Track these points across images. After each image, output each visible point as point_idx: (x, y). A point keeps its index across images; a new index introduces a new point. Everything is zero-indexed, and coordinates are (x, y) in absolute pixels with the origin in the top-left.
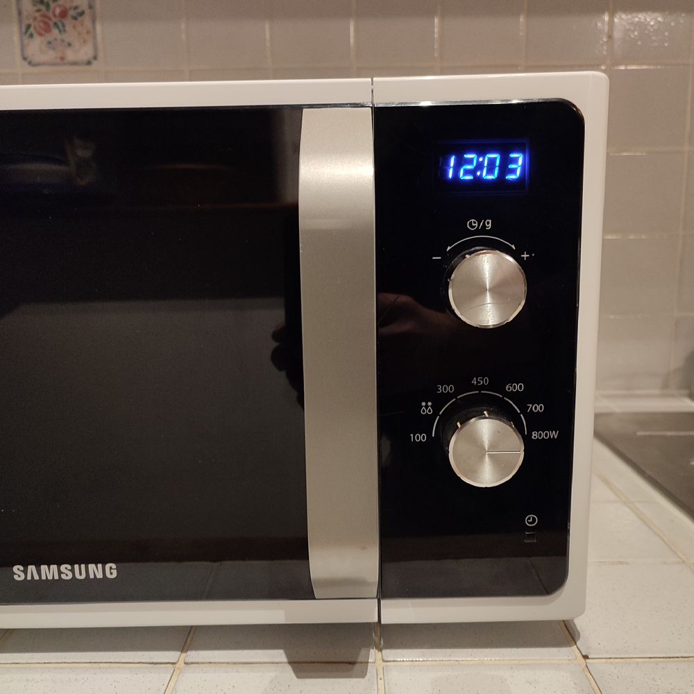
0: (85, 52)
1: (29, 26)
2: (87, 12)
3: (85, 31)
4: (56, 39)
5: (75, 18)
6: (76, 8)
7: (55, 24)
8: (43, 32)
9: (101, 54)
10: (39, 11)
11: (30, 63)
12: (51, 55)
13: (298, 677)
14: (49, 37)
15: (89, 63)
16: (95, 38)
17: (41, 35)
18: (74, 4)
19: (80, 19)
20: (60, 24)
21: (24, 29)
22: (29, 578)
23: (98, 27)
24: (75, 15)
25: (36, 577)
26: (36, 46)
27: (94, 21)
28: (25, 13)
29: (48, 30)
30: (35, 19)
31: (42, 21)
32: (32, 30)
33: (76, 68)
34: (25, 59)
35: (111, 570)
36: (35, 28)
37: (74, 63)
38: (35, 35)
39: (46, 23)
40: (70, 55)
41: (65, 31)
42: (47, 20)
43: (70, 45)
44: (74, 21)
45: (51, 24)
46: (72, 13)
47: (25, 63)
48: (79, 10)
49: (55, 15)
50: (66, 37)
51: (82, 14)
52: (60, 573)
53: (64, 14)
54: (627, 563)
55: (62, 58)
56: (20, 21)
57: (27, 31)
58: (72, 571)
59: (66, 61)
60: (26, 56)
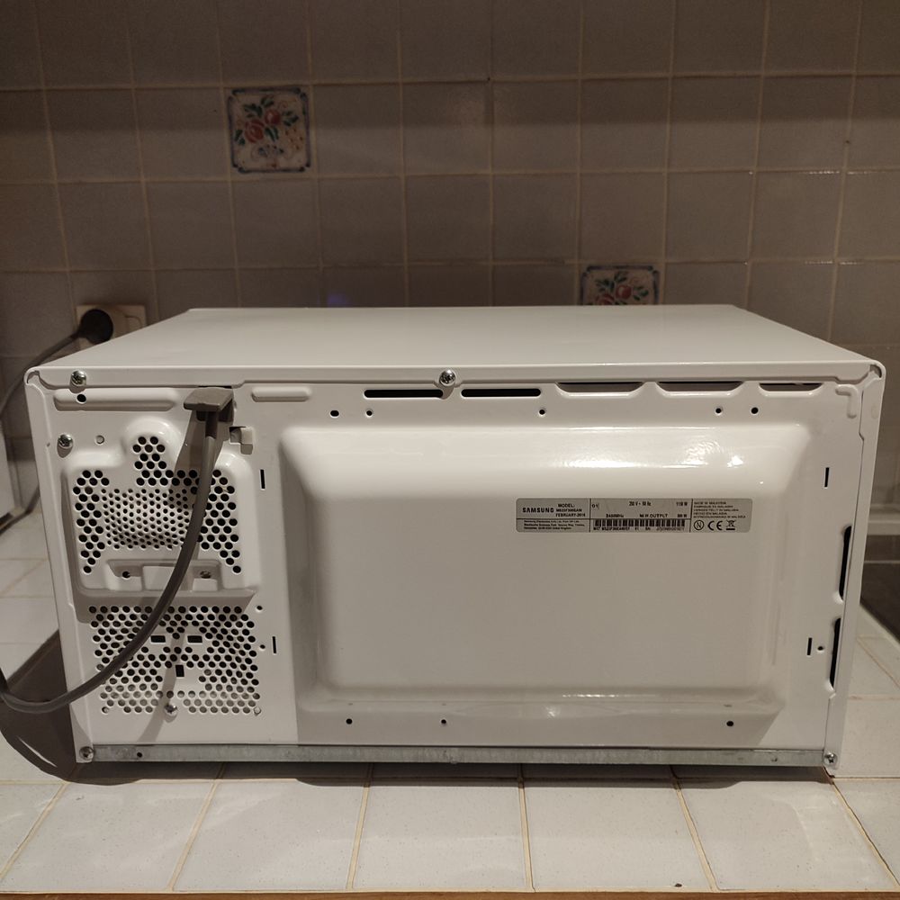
0: (298, 159)
1: (239, 133)
2: (302, 117)
3: (298, 138)
4: (268, 146)
5: (288, 125)
6: (289, 113)
7: (267, 130)
8: (254, 138)
9: (314, 161)
10: (250, 116)
11: (241, 170)
12: (262, 162)
14: (260, 144)
15: (302, 170)
16: (308, 145)
17: (252, 141)
18: (287, 110)
19: (293, 125)
20: (272, 130)
21: (234, 135)
23: (313, 133)
24: (287, 120)
26: (246, 153)
27: (307, 127)
28: (235, 118)
29: (260, 136)
30: (247, 124)
31: (253, 127)
32: (243, 135)
33: (287, 175)
34: (235, 166)
36: (246, 133)
37: (286, 170)
38: (247, 141)
39: (256, 129)
40: (282, 162)
41: (278, 138)
42: (258, 126)
43: (282, 151)
44: (288, 128)
45: (263, 129)
46: (285, 118)
47: (235, 169)
48: (293, 116)
49: (267, 122)
50: (278, 143)
51: (295, 119)
53: (276, 120)
54: (860, 699)
55: (274, 166)
56: (231, 128)
57: (238, 138)
59: (278, 168)
60: (236, 163)
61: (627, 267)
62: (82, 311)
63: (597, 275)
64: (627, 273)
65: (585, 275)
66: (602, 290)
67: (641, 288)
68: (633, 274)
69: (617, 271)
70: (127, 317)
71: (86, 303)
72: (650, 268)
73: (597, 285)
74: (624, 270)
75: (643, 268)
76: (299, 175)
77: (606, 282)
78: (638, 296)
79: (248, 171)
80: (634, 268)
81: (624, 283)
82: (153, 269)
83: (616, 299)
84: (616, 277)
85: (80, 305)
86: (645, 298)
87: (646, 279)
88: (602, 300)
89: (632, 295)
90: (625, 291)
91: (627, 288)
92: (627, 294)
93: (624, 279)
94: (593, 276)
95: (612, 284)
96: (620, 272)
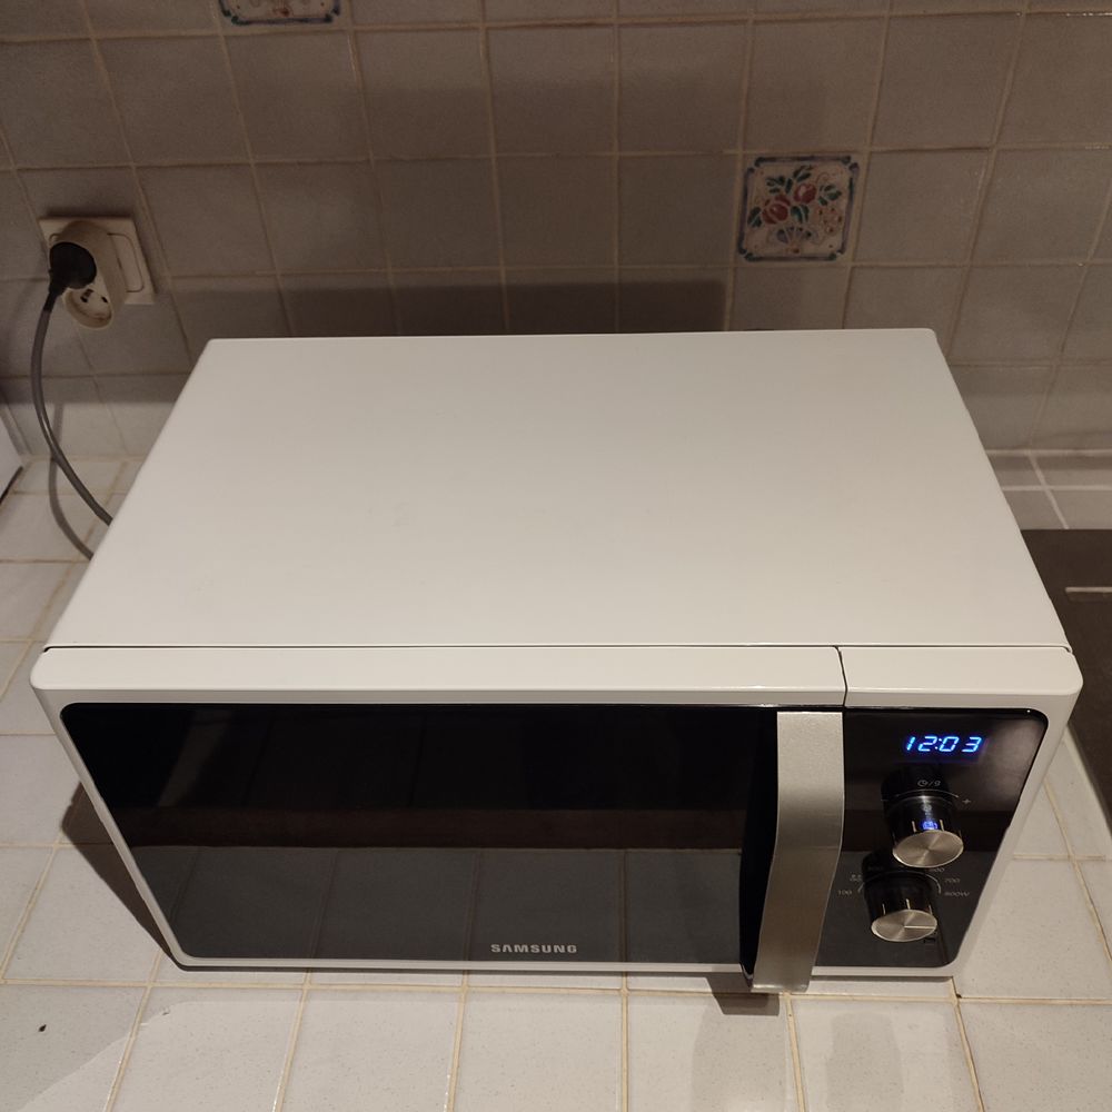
9: (345, 5)
11: (235, 20)
12: (266, 8)
13: (725, 1012)
15: (328, 19)
22: (504, 950)
25: (510, 950)
33: (308, 27)
34: (226, 13)
35: (572, 949)
37: (304, 20)
40: (297, 8)
47: (228, 20)
52: (530, 949)
55: (286, 13)
58: (541, 949)
59: (290, 16)
60: (227, 8)
61: (812, 158)
62: (50, 229)
63: (771, 170)
64: (811, 168)
65: (751, 170)
66: (777, 190)
67: (829, 188)
68: (820, 168)
69: (797, 165)
70: (110, 234)
71: (53, 214)
72: (847, 160)
73: (770, 185)
74: (807, 163)
75: (838, 159)
76: (327, 26)
77: (781, 180)
78: (827, 199)
79: (248, 23)
80: (823, 159)
81: (807, 181)
82: (132, 164)
83: (794, 203)
84: (796, 174)
85: (42, 218)
86: (835, 202)
87: (838, 176)
88: (775, 205)
89: (817, 196)
90: (807, 192)
91: (811, 188)
92: (810, 196)
93: (807, 176)
94: (762, 173)
95: (790, 183)
96: (802, 167)
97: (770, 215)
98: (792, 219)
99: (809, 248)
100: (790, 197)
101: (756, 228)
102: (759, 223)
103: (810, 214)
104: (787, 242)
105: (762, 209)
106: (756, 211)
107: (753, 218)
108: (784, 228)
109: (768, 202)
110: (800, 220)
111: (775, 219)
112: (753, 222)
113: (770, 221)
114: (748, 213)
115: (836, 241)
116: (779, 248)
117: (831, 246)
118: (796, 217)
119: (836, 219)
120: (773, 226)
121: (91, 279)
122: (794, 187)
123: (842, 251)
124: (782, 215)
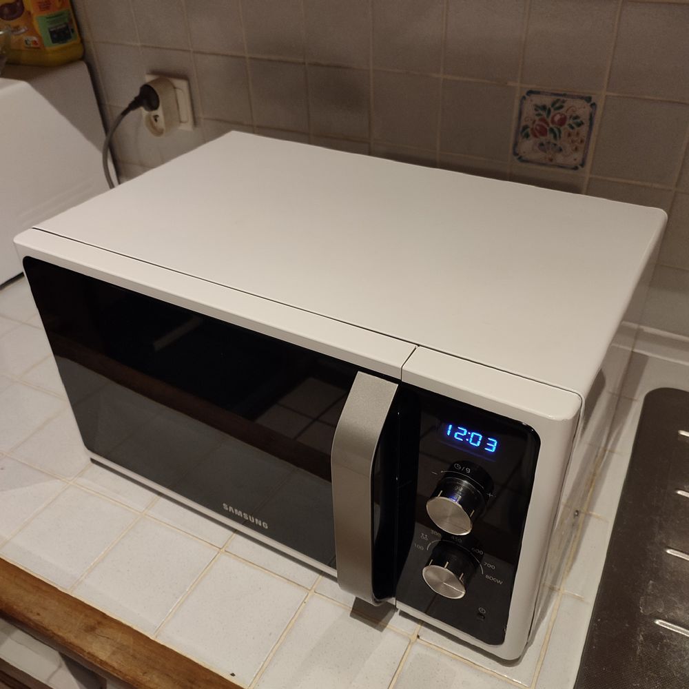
61: (564, 95)
62: (148, 79)
63: (537, 100)
64: (564, 102)
65: (525, 98)
66: (540, 115)
67: (577, 117)
68: (570, 103)
69: (555, 98)
71: (153, 73)
72: (589, 99)
73: (536, 110)
74: (562, 98)
75: (582, 98)
77: (544, 108)
78: (574, 125)
80: (573, 97)
81: (561, 111)
82: (191, 49)
83: (551, 125)
84: (554, 104)
85: (148, 74)
86: (579, 128)
87: (583, 110)
88: (538, 125)
89: (567, 122)
90: (561, 119)
91: (563, 116)
92: (562, 121)
93: (561, 107)
94: (531, 101)
95: (549, 111)
96: (558, 100)
97: (536, 132)
98: (550, 137)
99: (560, 159)
100: (549, 120)
101: (525, 139)
102: (527, 136)
103: (562, 135)
104: (545, 152)
105: (531, 127)
106: (525, 127)
107: (524, 132)
108: (544, 143)
109: (534, 122)
110: (555, 137)
111: (538, 134)
112: (523, 134)
113: (535, 136)
114: (521, 129)
115: (578, 156)
116: (540, 155)
117: (575, 160)
118: (552, 135)
119: (579, 141)
120: (537, 139)
121: (156, 108)
122: (552, 114)
123: (583, 165)
124: (543, 132)
